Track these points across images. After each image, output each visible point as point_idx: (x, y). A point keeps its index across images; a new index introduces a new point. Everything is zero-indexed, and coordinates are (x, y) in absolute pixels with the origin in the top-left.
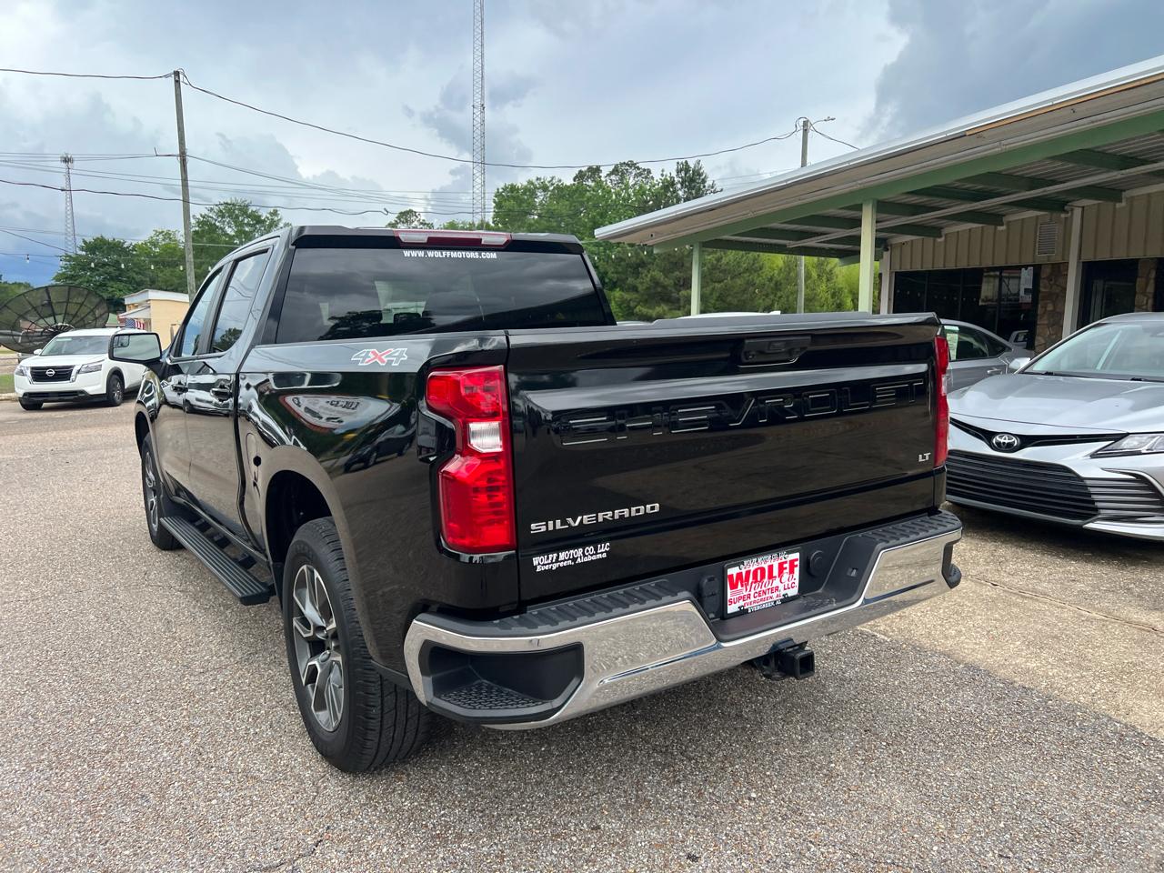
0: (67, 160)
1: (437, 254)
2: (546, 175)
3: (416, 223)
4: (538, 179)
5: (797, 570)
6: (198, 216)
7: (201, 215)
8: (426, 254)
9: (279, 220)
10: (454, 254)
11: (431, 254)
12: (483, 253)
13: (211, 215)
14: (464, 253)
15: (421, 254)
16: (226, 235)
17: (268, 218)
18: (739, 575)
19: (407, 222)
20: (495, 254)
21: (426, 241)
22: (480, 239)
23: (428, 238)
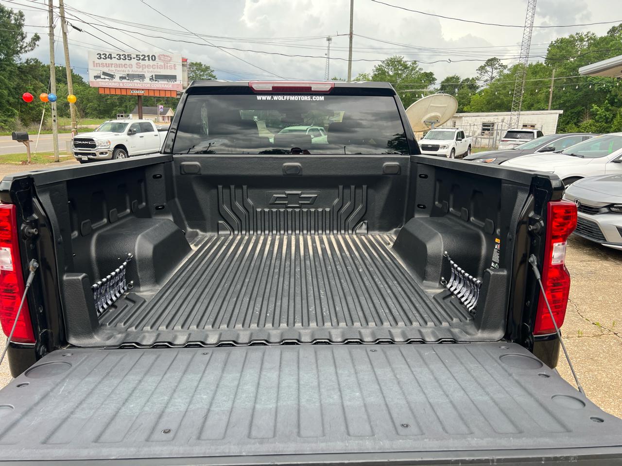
0: (329, 39)
1: (280, 98)
2: (584, 31)
3: (497, 65)
4: (577, 34)
6: (377, 66)
7: (378, 65)
8: (272, 98)
9: (416, 67)
10: (292, 98)
11: (275, 98)
12: (314, 97)
13: (383, 65)
14: (299, 97)
15: (269, 98)
16: (389, 75)
17: (410, 65)
19: (491, 65)
20: (323, 97)
21: (271, 89)
22: (311, 88)
23: (273, 87)
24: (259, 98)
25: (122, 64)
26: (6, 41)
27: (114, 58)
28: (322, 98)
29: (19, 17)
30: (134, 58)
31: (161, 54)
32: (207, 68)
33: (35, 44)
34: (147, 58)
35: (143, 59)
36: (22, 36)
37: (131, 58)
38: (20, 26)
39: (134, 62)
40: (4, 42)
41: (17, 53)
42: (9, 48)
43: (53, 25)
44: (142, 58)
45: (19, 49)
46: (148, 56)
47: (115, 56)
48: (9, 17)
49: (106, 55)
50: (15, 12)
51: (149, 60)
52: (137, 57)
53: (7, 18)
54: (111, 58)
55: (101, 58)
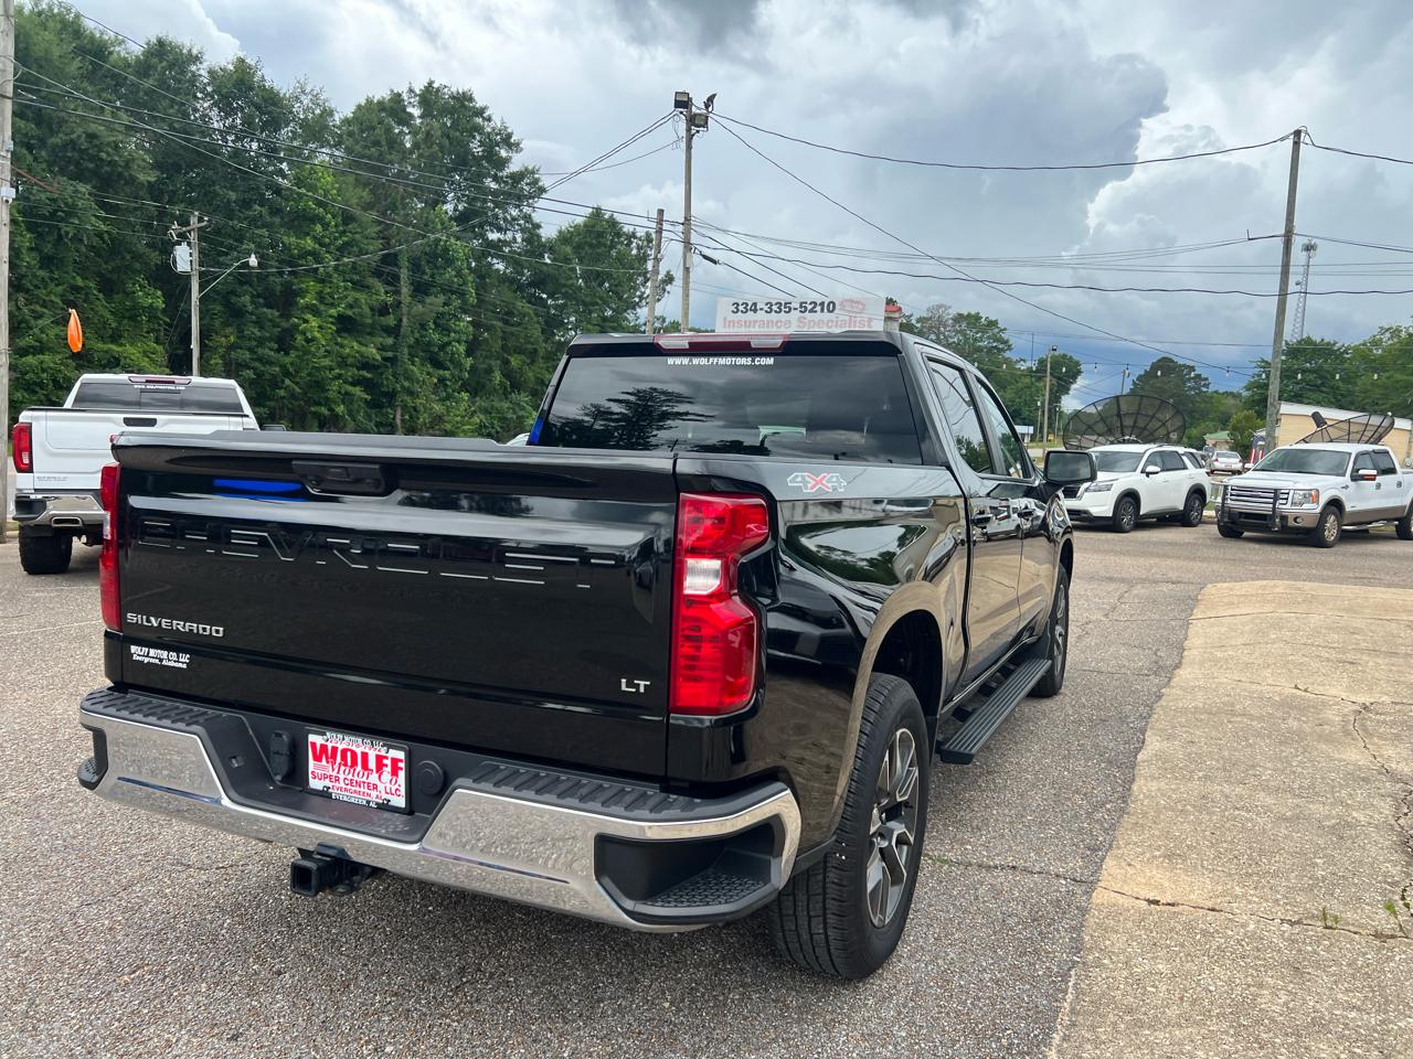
1: (703, 361)
5: (402, 774)
8: (690, 361)
10: (723, 361)
11: (696, 361)
12: (757, 359)
14: (734, 359)
15: (685, 361)
18: (324, 747)
20: (772, 359)
21: (687, 347)
22: (749, 343)
23: (690, 343)
24: (671, 361)
25: (772, 322)
26: (616, 286)
27: (761, 309)
28: (770, 361)
29: (645, 243)
30: (795, 309)
31: (846, 298)
32: (992, 324)
33: (664, 290)
34: (818, 308)
35: (812, 311)
36: (645, 277)
37: (790, 309)
38: (643, 259)
39: (795, 314)
40: (613, 288)
41: (634, 306)
42: (620, 298)
43: (659, 256)
44: (810, 307)
45: (637, 300)
46: (822, 304)
47: (763, 306)
48: (629, 245)
49: (747, 305)
50: (638, 235)
51: (822, 310)
52: (801, 307)
53: (626, 245)
54: (755, 311)
55: (738, 310)
